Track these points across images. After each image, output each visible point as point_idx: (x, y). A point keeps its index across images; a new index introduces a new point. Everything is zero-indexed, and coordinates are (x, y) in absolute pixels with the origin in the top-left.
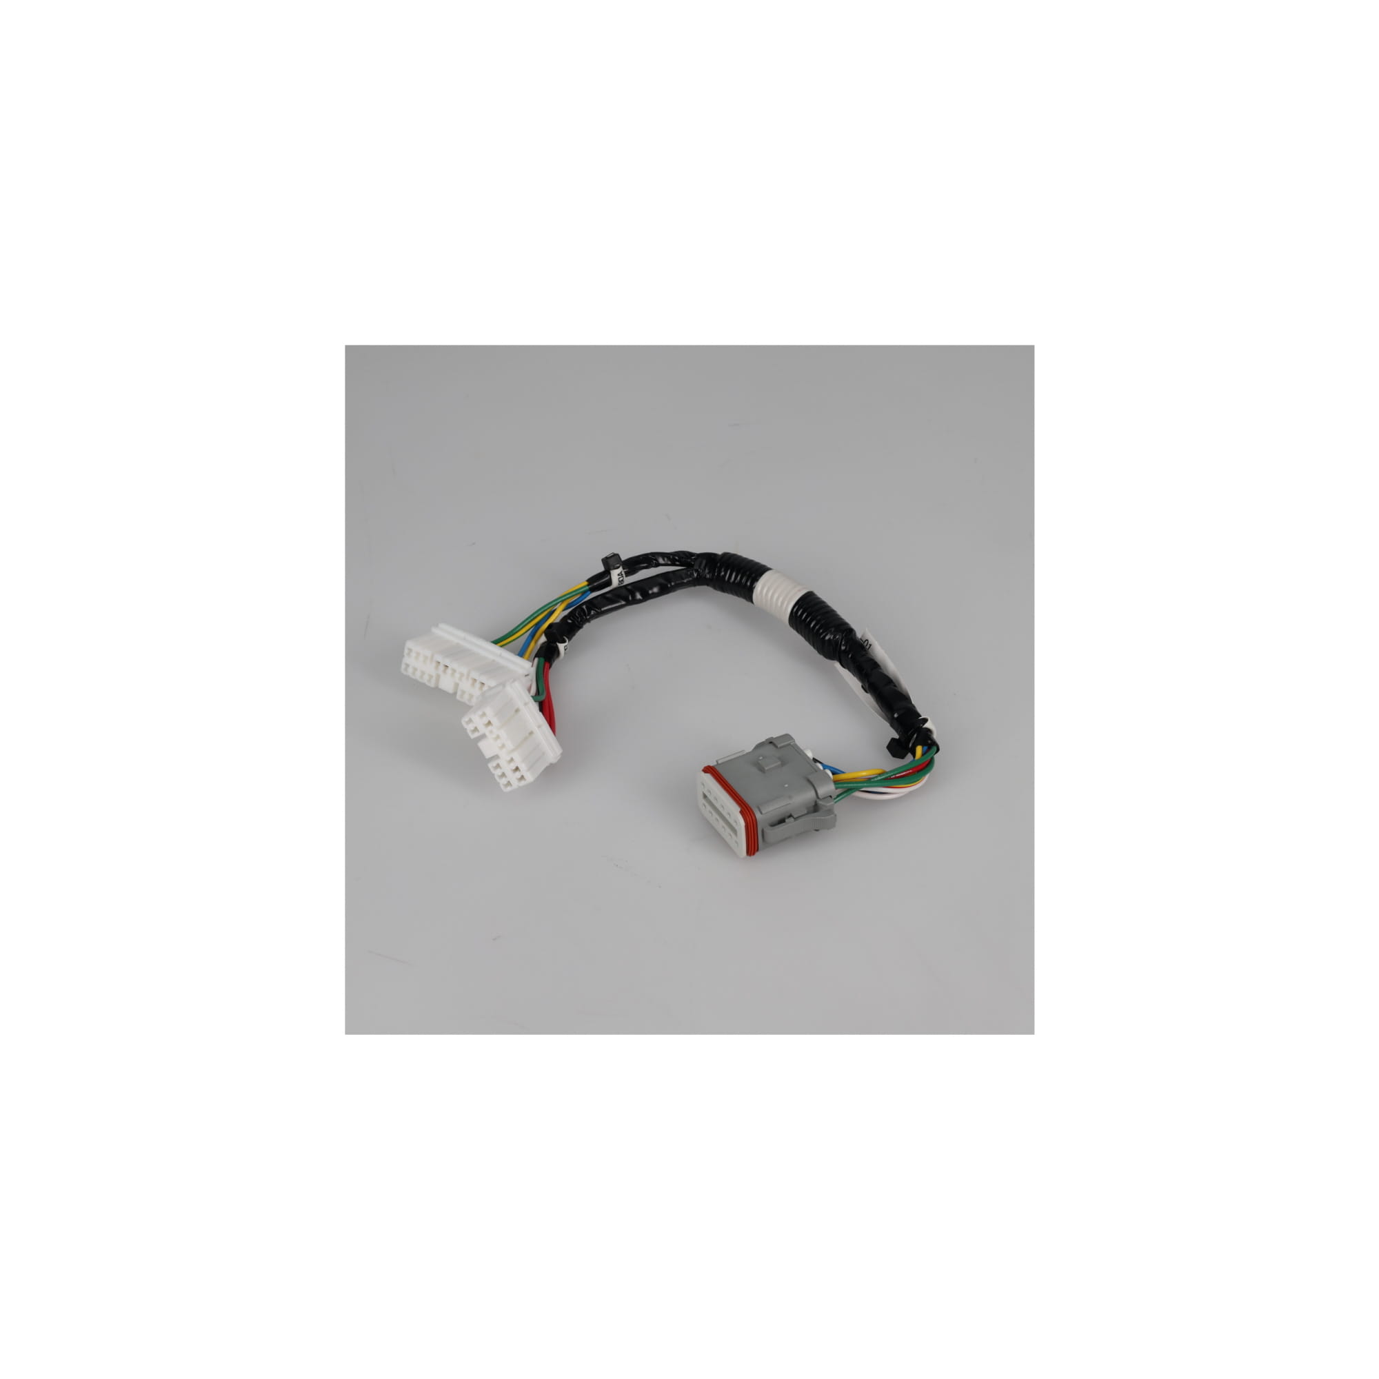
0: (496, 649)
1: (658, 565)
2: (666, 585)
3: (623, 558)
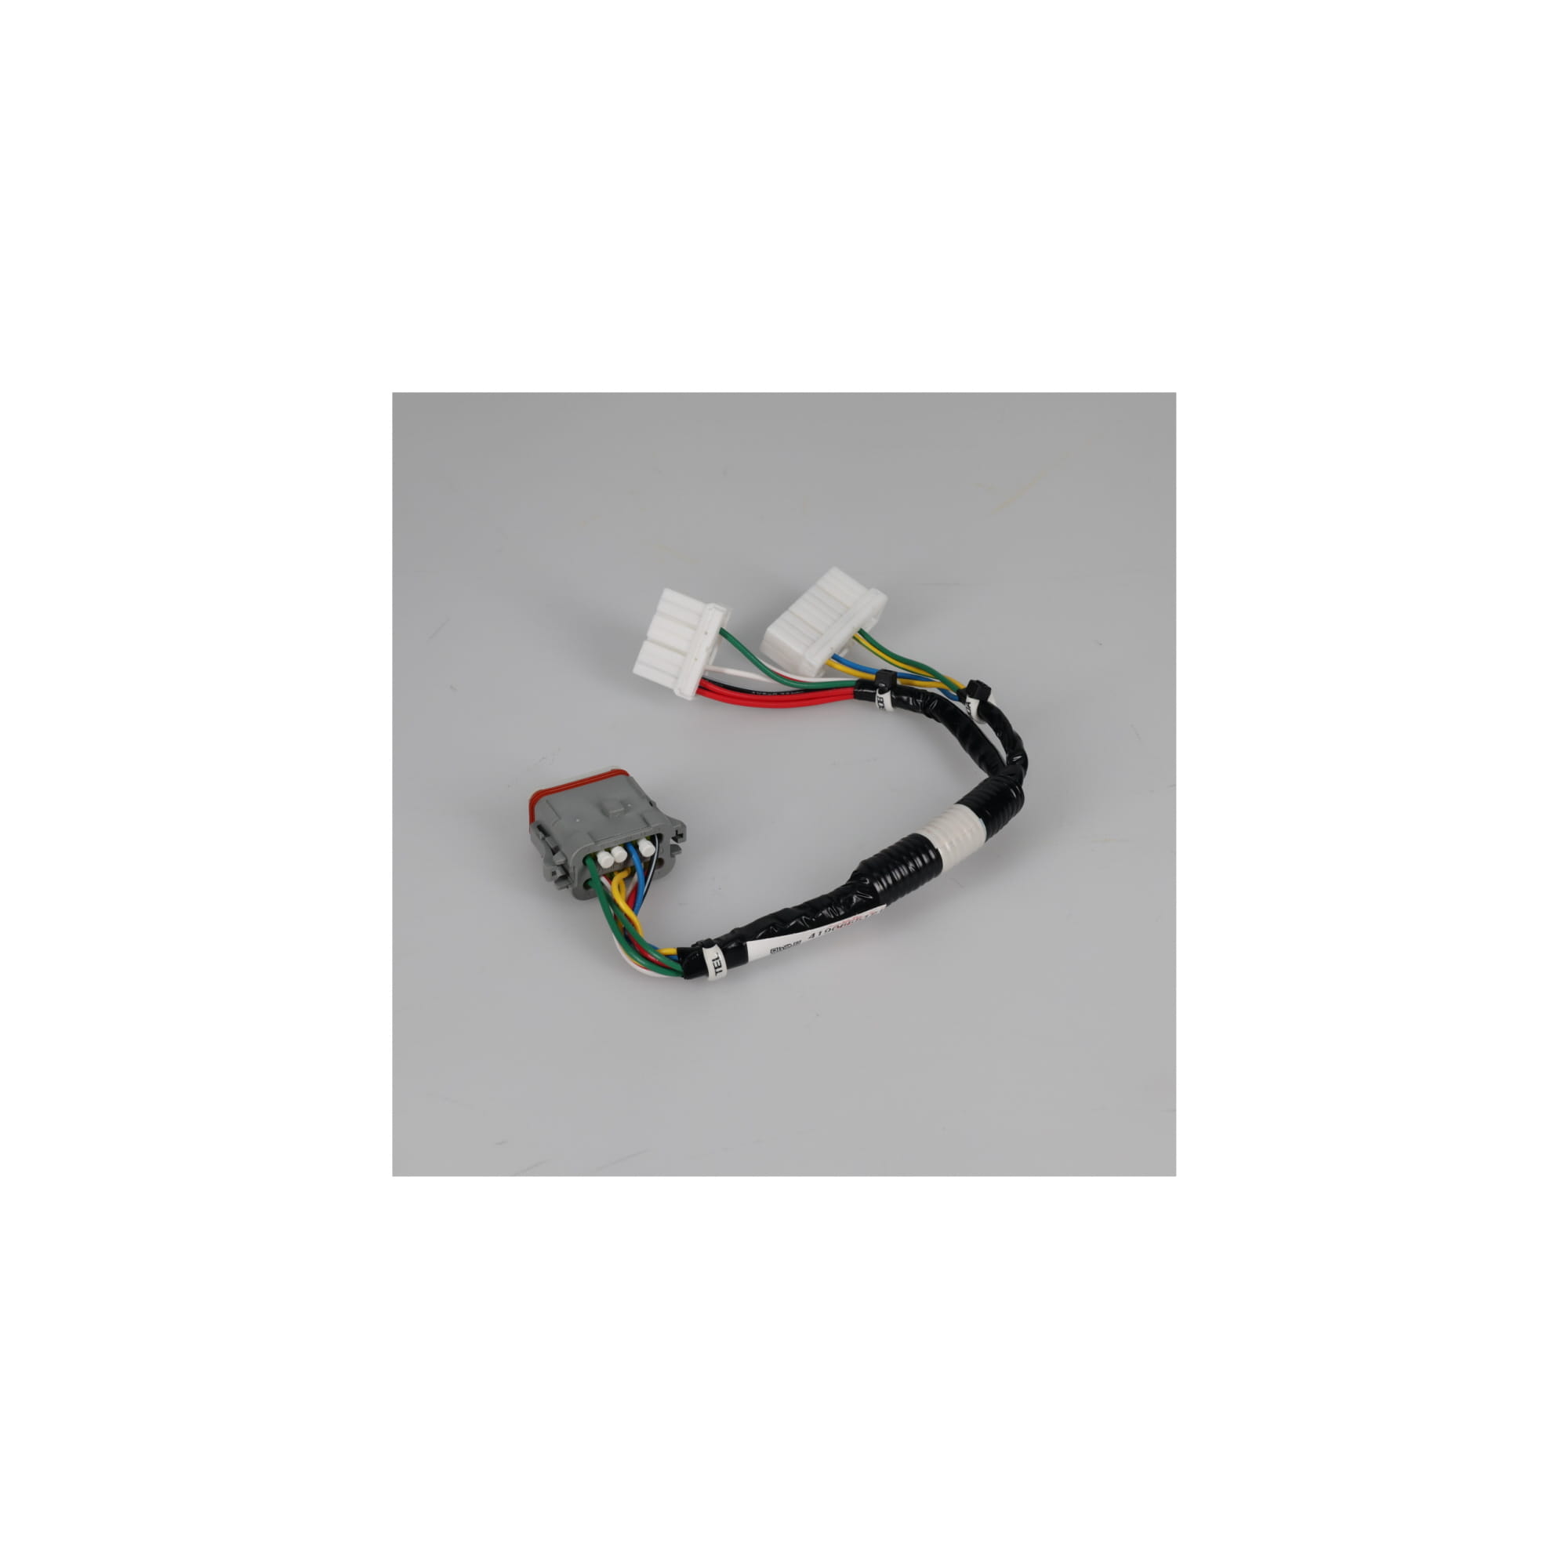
3: (990, 700)
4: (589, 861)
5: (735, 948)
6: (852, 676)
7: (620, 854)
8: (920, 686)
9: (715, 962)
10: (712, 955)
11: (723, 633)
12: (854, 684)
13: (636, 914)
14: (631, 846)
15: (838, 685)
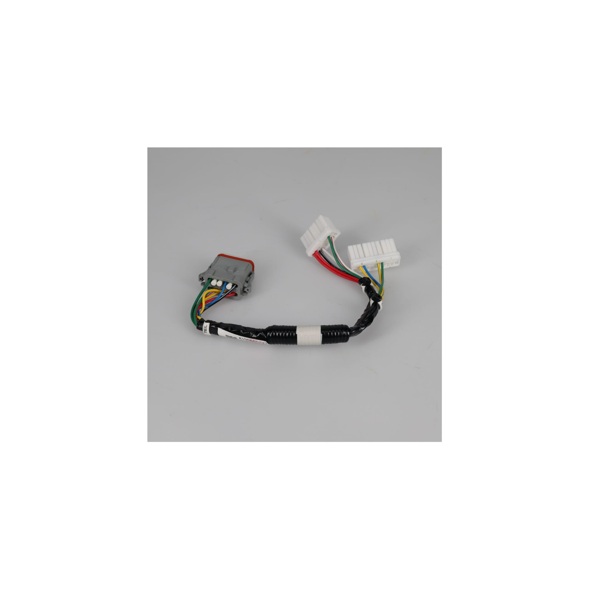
4: (210, 280)
5: (214, 327)
7: (220, 284)
9: (205, 328)
10: (206, 325)
11: (329, 237)
14: (225, 283)
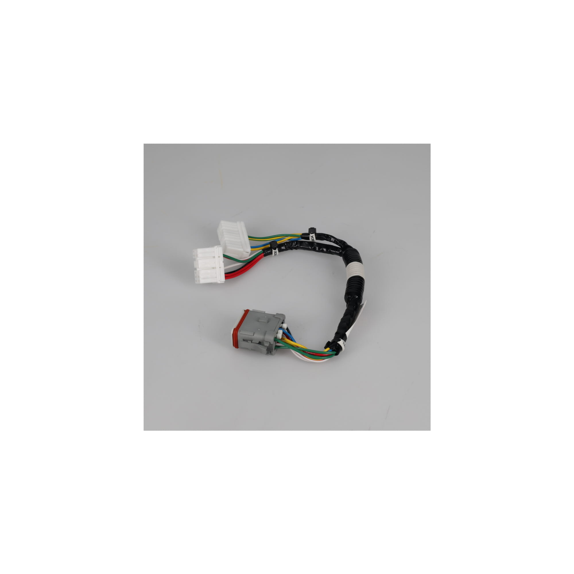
0: (247, 239)
1: (331, 241)
2: (329, 250)
3: (317, 232)
6: (259, 251)
8: (283, 242)
12: (262, 252)
13: (295, 342)
15: (259, 254)
